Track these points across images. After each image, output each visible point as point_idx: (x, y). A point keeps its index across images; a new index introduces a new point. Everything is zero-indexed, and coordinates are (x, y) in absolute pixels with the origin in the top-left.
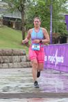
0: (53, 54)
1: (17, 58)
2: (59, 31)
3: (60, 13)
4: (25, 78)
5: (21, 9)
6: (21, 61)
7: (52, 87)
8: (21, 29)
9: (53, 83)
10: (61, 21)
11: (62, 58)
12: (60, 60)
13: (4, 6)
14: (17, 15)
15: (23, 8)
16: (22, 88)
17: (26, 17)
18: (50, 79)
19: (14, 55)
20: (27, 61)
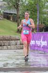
0: (39, 39)
1: (13, 42)
2: (44, 23)
3: (44, 10)
4: (19, 57)
5: (16, 6)
6: (16, 44)
7: (39, 63)
8: (17, 21)
9: (39, 61)
10: (45, 16)
11: (46, 42)
12: (44, 43)
13: (4, 4)
14: (14, 11)
16: (17, 64)
17: (20, 13)
18: (37, 57)
19: (12, 40)
20: (21, 44)
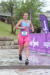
2: (36, 25)
3: (36, 13)
6: (10, 44)
7: (31, 62)
8: (11, 23)
9: (31, 59)
14: (8, 14)
15: (12, 9)
16: (11, 62)
17: (14, 15)
19: (6, 40)
20: (15, 44)
